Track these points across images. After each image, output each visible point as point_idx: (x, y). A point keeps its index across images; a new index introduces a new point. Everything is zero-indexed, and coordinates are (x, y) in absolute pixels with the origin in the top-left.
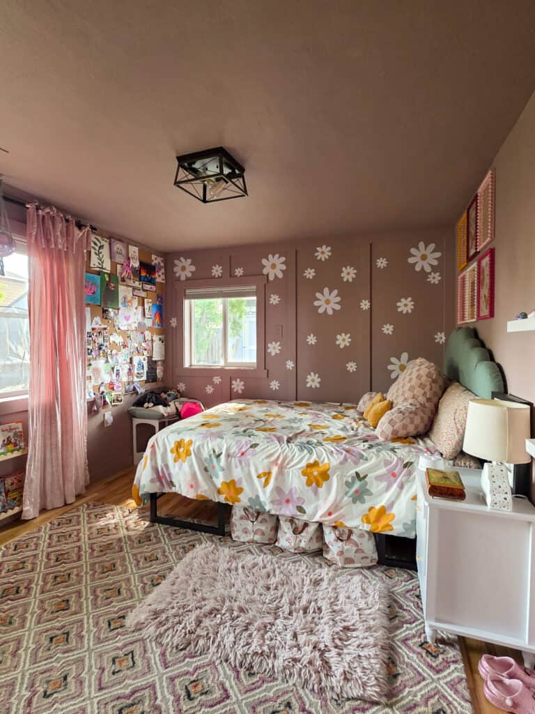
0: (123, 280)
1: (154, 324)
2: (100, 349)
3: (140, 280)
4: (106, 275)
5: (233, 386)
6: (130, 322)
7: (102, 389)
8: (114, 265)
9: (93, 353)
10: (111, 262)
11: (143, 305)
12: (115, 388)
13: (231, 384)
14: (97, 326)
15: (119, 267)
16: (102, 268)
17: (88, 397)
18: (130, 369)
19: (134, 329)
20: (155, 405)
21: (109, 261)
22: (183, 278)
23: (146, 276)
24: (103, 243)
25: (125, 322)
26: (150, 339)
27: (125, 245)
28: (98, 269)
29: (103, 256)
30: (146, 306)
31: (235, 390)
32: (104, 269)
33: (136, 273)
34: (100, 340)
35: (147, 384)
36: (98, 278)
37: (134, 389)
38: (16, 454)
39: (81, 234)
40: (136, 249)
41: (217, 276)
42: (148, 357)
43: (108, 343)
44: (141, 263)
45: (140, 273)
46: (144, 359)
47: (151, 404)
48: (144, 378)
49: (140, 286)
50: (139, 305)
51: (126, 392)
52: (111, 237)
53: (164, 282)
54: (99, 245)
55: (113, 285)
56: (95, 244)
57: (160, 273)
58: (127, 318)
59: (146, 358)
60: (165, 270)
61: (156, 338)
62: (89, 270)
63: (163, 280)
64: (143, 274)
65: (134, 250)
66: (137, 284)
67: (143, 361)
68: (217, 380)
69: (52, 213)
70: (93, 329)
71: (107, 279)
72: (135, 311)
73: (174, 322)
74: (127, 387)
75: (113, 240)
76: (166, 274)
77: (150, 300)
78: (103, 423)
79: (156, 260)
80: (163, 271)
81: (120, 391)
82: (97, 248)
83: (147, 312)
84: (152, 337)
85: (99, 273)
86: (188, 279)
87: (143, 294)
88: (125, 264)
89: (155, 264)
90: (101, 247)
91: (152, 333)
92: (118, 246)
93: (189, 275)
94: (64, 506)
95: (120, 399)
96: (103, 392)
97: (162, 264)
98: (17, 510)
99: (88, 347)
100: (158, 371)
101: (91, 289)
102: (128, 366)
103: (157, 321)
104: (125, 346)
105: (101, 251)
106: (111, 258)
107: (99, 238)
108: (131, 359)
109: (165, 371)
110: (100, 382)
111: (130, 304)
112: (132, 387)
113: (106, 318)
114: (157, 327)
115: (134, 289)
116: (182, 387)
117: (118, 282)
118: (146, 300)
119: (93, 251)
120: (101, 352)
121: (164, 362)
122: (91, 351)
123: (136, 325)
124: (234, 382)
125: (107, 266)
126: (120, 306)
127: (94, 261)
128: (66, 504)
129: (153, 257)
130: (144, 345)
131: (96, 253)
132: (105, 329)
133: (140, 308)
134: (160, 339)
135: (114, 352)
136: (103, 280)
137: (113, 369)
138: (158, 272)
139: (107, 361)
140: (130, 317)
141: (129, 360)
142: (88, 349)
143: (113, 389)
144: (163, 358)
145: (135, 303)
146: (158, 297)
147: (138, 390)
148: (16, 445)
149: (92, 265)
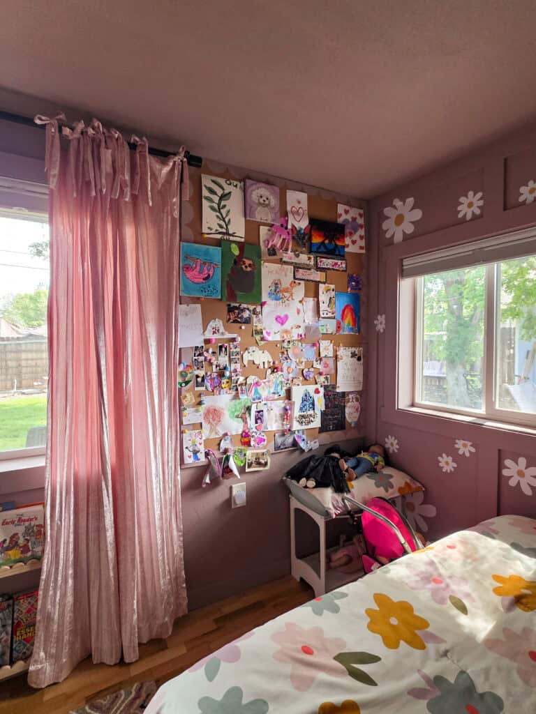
0: (272, 252)
1: (339, 327)
2: (221, 375)
3: (310, 252)
4: (233, 246)
5: (505, 472)
6: (287, 326)
7: (223, 445)
8: (253, 227)
9: (208, 383)
10: (246, 221)
11: (316, 295)
12: (252, 443)
13: (501, 466)
14: (214, 337)
15: (264, 231)
16: (227, 233)
17: (189, 460)
18: (286, 410)
19: (295, 338)
20: (320, 484)
21: (243, 219)
22: (398, 238)
23: (323, 243)
24: (228, 189)
25: (277, 327)
26: (331, 354)
27: (277, 189)
28: (219, 236)
29: (229, 211)
30: (323, 297)
31: (512, 483)
32: (232, 235)
33: (301, 240)
34: (223, 360)
35: (324, 435)
36: (216, 252)
37: (295, 444)
38: (20, 568)
39: (166, 170)
40: (303, 197)
41: (469, 217)
42: (326, 387)
43: (238, 366)
44: (313, 222)
45: (310, 239)
46: (317, 391)
47: (312, 483)
48: (317, 423)
49: (312, 263)
50: (306, 296)
51: (277, 448)
52: (246, 178)
53: (364, 251)
54: (220, 192)
55: (248, 262)
56: (212, 191)
57: (356, 237)
58: (281, 320)
59: (322, 390)
60: (368, 232)
61: (345, 353)
62: (199, 238)
63: (361, 248)
64: (316, 240)
65: (298, 200)
66: (303, 258)
67: (312, 394)
68: (465, 448)
69: (91, 131)
70: (207, 341)
71: (236, 252)
72: (300, 306)
73: (380, 323)
74: (279, 440)
75: (249, 182)
76: (368, 238)
77: (332, 286)
78: (229, 501)
79: (345, 214)
80: (362, 232)
81: (265, 447)
82: (216, 199)
83: (323, 307)
84: (335, 351)
85: (218, 243)
86: (407, 238)
87: (318, 276)
88: (278, 224)
89: (346, 220)
90: (224, 197)
91: (336, 345)
92: (260, 192)
93: (410, 229)
94: (115, 665)
95: (263, 462)
96: (226, 451)
97: (360, 221)
98: (19, 667)
99: (197, 372)
100: (347, 410)
101: (200, 273)
102: (281, 404)
103: (347, 322)
104: (274, 369)
105: (223, 203)
106: (245, 216)
107: (222, 181)
108: (289, 392)
109: (363, 411)
110: (221, 433)
111: (286, 294)
112: (290, 440)
113: (235, 321)
114: (346, 333)
115: (297, 267)
116: (392, 444)
117: (260, 257)
118: (322, 287)
119: (205, 204)
120: (224, 381)
121: (362, 395)
122: (203, 380)
123: (301, 331)
124: (508, 462)
125: (238, 229)
126: (264, 298)
127: (210, 222)
128: (122, 662)
129: (341, 208)
130: (317, 365)
131: (213, 208)
132: (233, 340)
133: (310, 302)
134: (353, 355)
135: (251, 380)
136: (226, 254)
137: (249, 409)
138: (351, 234)
139: (236, 397)
140: (286, 317)
141: (283, 393)
142: (197, 376)
143: (248, 444)
144: (361, 389)
145: (300, 291)
146: (351, 278)
147: (302, 445)
148: (25, 549)
149: (205, 230)
